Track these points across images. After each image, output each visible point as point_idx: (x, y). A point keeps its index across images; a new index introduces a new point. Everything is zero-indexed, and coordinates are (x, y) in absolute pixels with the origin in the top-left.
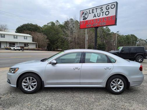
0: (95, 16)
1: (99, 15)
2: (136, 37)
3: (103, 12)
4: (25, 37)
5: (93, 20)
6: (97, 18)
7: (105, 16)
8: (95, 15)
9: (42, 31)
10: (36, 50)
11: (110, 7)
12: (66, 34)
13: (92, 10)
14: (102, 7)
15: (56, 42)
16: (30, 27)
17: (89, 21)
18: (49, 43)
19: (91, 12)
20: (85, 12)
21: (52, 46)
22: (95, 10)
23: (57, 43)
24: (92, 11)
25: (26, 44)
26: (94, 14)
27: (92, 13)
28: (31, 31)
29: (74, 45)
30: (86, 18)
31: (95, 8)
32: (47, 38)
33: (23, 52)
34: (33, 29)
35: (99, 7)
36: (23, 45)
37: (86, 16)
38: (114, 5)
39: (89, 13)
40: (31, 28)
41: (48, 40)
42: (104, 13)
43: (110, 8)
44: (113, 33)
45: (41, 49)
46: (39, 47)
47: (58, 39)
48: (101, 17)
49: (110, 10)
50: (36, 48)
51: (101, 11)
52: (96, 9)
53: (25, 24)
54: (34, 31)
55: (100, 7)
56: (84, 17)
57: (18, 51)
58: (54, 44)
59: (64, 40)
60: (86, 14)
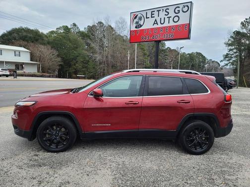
0: (156, 22)
1: (162, 22)
2: (204, 57)
3: (169, 18)
4: (17, 53)
5: (152, 29)
6: (160, 25)
7: (172, 24)
8: (156, 20)
9: (49, 43)
10: (38, 77)
11: (180, 9)
12: (92, 48)
13: (152, 12)
14: (168, 9)
15: (75, 61)
16: (25, 34)
17: (145, 30)
18: (62, 63)
19: (149, 15)
20: (139, 15)
21: (67, 69)
22: (156, 13)
23: (75, 65)
24: (152, 14)
25: (19, 66)
26: (154, 19)
27: (152, 17)
28: (27, 41)
29: (106, 68)
30: (141, 26)
31: (156, 10)
32: (58, 56)
33: (15, 79)
34: (30, 38)
35: (163, 8)
36: (13, 67)
37: (141, 22)
38: (187, 6)
39: (147, 18)
40: (26, 37)
41: (59, 59)
42: (171, 19)
43: (181, 12)
44: (170, 49)
45: (48, 75)
46: (43, 72)
47: (78, 56)
48: (166, 24)
49: (181, 14)
50: (39, 74)
51: (166, 15)
52: (158, 11)
53: (16, 29)
54: (33, 42)
55: (165, 9)
56: (137, 23)
57: (5, 78)
58: (70, 66)
59: (87, 59)
60: (140, 19)
